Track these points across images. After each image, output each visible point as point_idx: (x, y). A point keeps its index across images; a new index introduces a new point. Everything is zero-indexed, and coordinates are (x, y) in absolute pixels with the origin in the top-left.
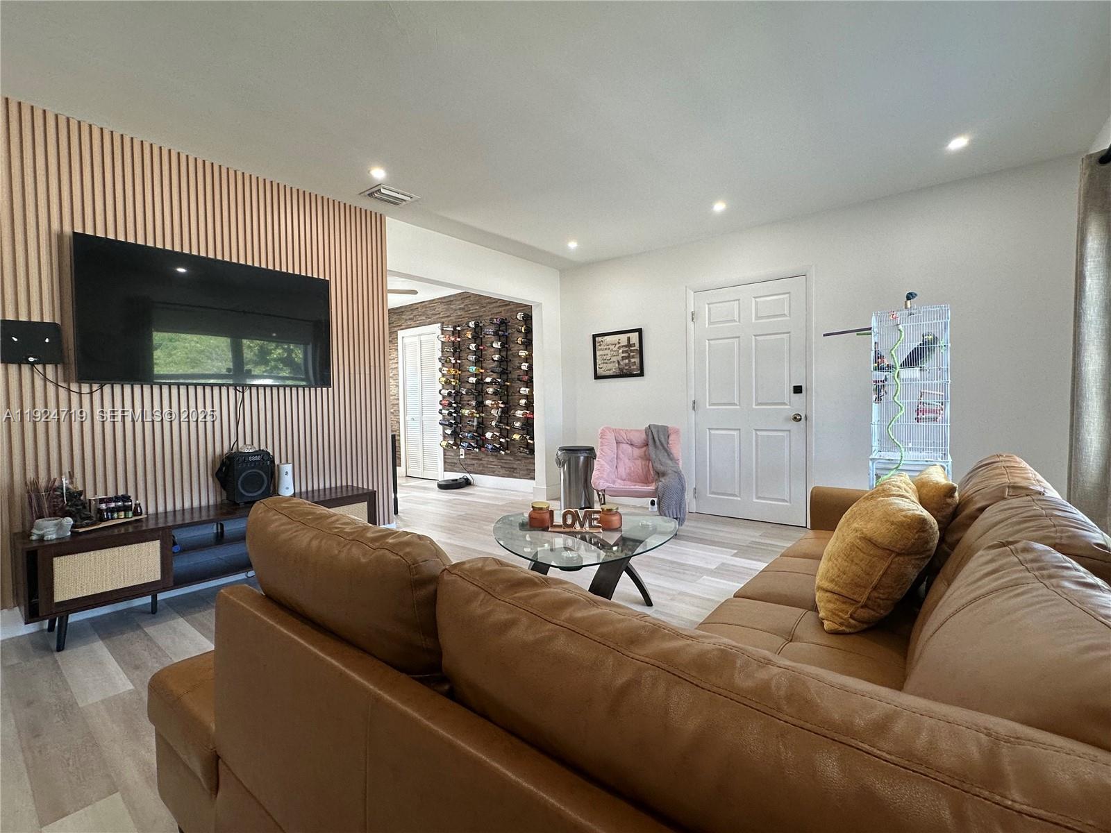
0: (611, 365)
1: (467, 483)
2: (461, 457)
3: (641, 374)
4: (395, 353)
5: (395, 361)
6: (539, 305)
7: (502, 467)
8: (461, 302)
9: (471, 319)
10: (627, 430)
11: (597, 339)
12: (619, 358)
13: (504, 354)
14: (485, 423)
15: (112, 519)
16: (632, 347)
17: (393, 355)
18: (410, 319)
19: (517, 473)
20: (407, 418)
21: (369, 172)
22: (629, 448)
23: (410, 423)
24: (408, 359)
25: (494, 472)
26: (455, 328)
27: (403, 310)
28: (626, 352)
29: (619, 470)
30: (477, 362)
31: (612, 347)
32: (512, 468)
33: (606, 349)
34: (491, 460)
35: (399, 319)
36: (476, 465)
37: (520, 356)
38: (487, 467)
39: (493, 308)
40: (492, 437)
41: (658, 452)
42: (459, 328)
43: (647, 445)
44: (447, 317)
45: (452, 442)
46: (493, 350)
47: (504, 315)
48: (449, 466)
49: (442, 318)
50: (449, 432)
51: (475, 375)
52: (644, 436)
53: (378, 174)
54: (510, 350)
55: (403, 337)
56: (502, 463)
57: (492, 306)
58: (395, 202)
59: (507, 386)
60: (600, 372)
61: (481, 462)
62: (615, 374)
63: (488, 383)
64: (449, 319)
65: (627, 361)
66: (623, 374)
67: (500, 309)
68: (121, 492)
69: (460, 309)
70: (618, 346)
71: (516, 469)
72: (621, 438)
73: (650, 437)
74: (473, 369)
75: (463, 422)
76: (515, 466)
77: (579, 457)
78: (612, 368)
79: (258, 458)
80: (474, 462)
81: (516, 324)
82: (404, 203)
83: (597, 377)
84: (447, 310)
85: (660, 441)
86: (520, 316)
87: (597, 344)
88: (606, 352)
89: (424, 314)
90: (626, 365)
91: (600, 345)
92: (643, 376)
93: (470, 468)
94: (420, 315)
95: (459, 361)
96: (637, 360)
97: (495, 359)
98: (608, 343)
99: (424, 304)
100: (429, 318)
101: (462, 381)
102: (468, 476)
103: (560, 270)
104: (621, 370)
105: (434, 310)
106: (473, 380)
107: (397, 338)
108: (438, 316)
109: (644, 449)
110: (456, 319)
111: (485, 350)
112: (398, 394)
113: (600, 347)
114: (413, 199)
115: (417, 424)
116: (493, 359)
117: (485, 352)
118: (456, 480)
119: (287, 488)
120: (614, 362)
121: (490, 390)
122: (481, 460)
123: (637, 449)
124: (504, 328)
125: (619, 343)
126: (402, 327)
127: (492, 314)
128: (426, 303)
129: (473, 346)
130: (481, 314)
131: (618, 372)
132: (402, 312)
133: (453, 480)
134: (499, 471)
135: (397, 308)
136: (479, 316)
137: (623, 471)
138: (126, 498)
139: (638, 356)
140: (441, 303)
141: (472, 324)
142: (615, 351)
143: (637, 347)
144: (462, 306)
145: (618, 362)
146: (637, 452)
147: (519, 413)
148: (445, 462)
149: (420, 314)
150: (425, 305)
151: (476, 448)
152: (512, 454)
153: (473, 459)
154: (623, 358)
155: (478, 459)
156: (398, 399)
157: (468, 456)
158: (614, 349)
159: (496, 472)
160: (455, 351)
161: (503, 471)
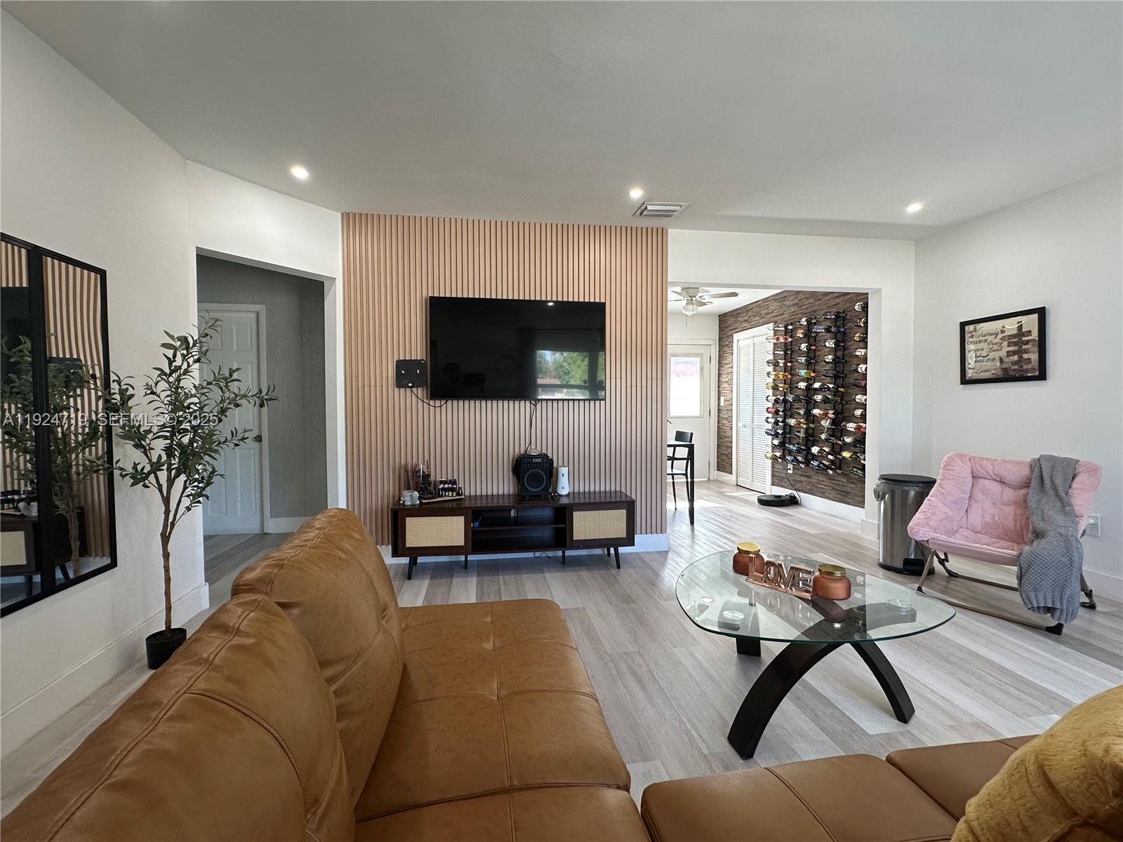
0: (989, 364)
1: (792, 502)
2: (789, 471)
3: (1042, 376)
4: (731, 357)
5: (731, 366)
6: (878, 291)
7: (832, 489)
8: (794, 297)
9: (804, 314)
10: (995, 460)
11: (967, 328)
12: (1003, 353)
13: (840, 354)
14: (816, 435)
15: (445, 496)
16: (1024, 336)
17: (729, 360)
18: (746, 321)
19: (850, 498)
20: (740, 425)
21: (628, 194)
22: (995, 487)
23: (742, 429)
24: (742, 363)
25: (823, 493)
26: (786, 327)
27: (739, 311)
28: (1015, 344)
29: (970, 516)
30: (809, 365)
31: (990, 338)
32: (846, 492)
33: (980, 342)
34: (821, 478)
35: (736, 322)
36: (804, 483)
37: (857, 356)
38: (817, 487)
39: (830, 299)
40: (818, 452)
41: (1044, 500)
42: (790, 327)
43: (1026, 485)
44: (781, 315)
45: (778, 454)
46: (828, 349)
47: (841, 308)
48: (777, 480)
49: (775, 316)
50: (776, 442)
51: (807, 380)
52: (1025, 471)
53: (636, 194)
54: (848, 348)
55: (738, 340)
56: (833, 483)
57: (828, 297)
58: (667, 214)
59: (842, 392)
60: (970, 374)
61: (810, 480)
62: (995, 376)
63: (816, 389)
64: (783, 316)
65: (1016, 358)
66: (1007, 377)
67: (837, 300)
68: (450, 478)
69: (794, 305)
70: (1000, 336)
71: (849, 493)
72: (983, 471)
73: (1036, 473)
74: (803, 372)
75: (792, 432)
76: (848, 490)
77: (907, 492)
78: (993, 368)
79: (540, 460)
80: (802, 479)
81: (855, 316)
82: (675, 213)
83: (965, 381)
84: (781, 307)
85: (1053, 482)
86: (857, 307)
87: (967, 336)
88: (981, 346)
89: (758, 314)
90: (1014, 363)
91: (972, 337)
92: (1045, 379)
93: (798, 485)
94: (754, 316)
95: (789, 364)
96: (1034, 357)
97: (827, 360)
98: (985, 333)
99: (758, 303)
100: (763, 318)
101: (791, 386)
102: (795, 493)
103: (915, 241)
104: (1005, 370)
105: (768, 308)
106: (802, 385)
107: (733, 342)
108: (771, 315)
109: (1023, 492)
110: (789, 316)
111: (819, 350)
112: (732, 399)
113: (971, 340)
114: (683, 208)
115: (748, 431)
116: (825, 362)
117: (819, 353)
118: (780, 496)
119: (563, 488)
120: (994, 359)
121: (819, 398)
122: (810, 477)
123: (1012, 491)
124: (841, 322)
125: (1003, 332)
126: (737, 330)
127: (828, 307)
128: (761, 302)
129: (804, 347)
130: (816, 308)
131: (1000, 374)
132: (739, 314)
133: (776, 496)
134: (829, 494)
135: (734, 311)
136: (813, 311)
137: (976, 518)
138: (454, 482)
139: (1036, 349)
140: (775, 300)
141: (804, 321)
142: (996, 344)
143: (1035, 335)
144: (796, 301)
145: (1001, 360)
146: (1009, 494)
147: (851, 426)
148: (773, 475)
149: (754, 314)
150: (759, 305)
151: (803, 463)
152: (844, 475)
153: (801, 475)
154: (1009, 354)
155: (807, 476)
156: (732, 405)
157: (796, 471)
158: (995, 341)
159: (826, 494)
160: (786, 353)
161: (834, 494)
